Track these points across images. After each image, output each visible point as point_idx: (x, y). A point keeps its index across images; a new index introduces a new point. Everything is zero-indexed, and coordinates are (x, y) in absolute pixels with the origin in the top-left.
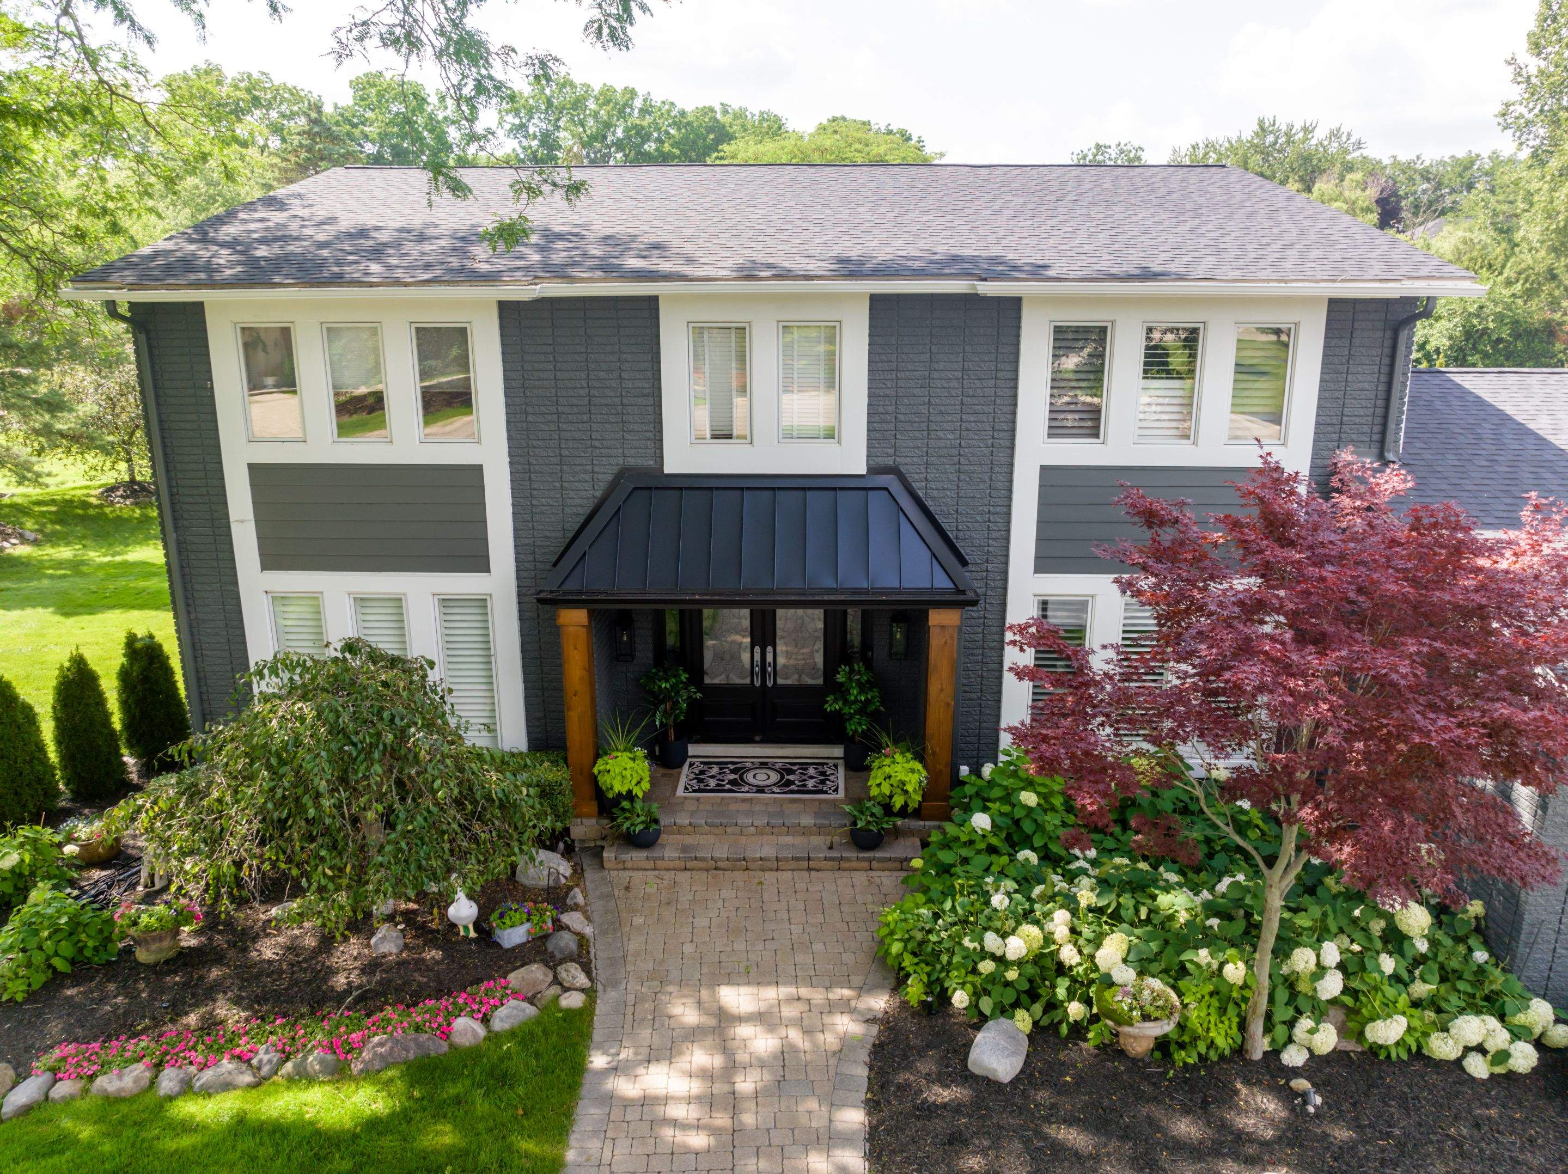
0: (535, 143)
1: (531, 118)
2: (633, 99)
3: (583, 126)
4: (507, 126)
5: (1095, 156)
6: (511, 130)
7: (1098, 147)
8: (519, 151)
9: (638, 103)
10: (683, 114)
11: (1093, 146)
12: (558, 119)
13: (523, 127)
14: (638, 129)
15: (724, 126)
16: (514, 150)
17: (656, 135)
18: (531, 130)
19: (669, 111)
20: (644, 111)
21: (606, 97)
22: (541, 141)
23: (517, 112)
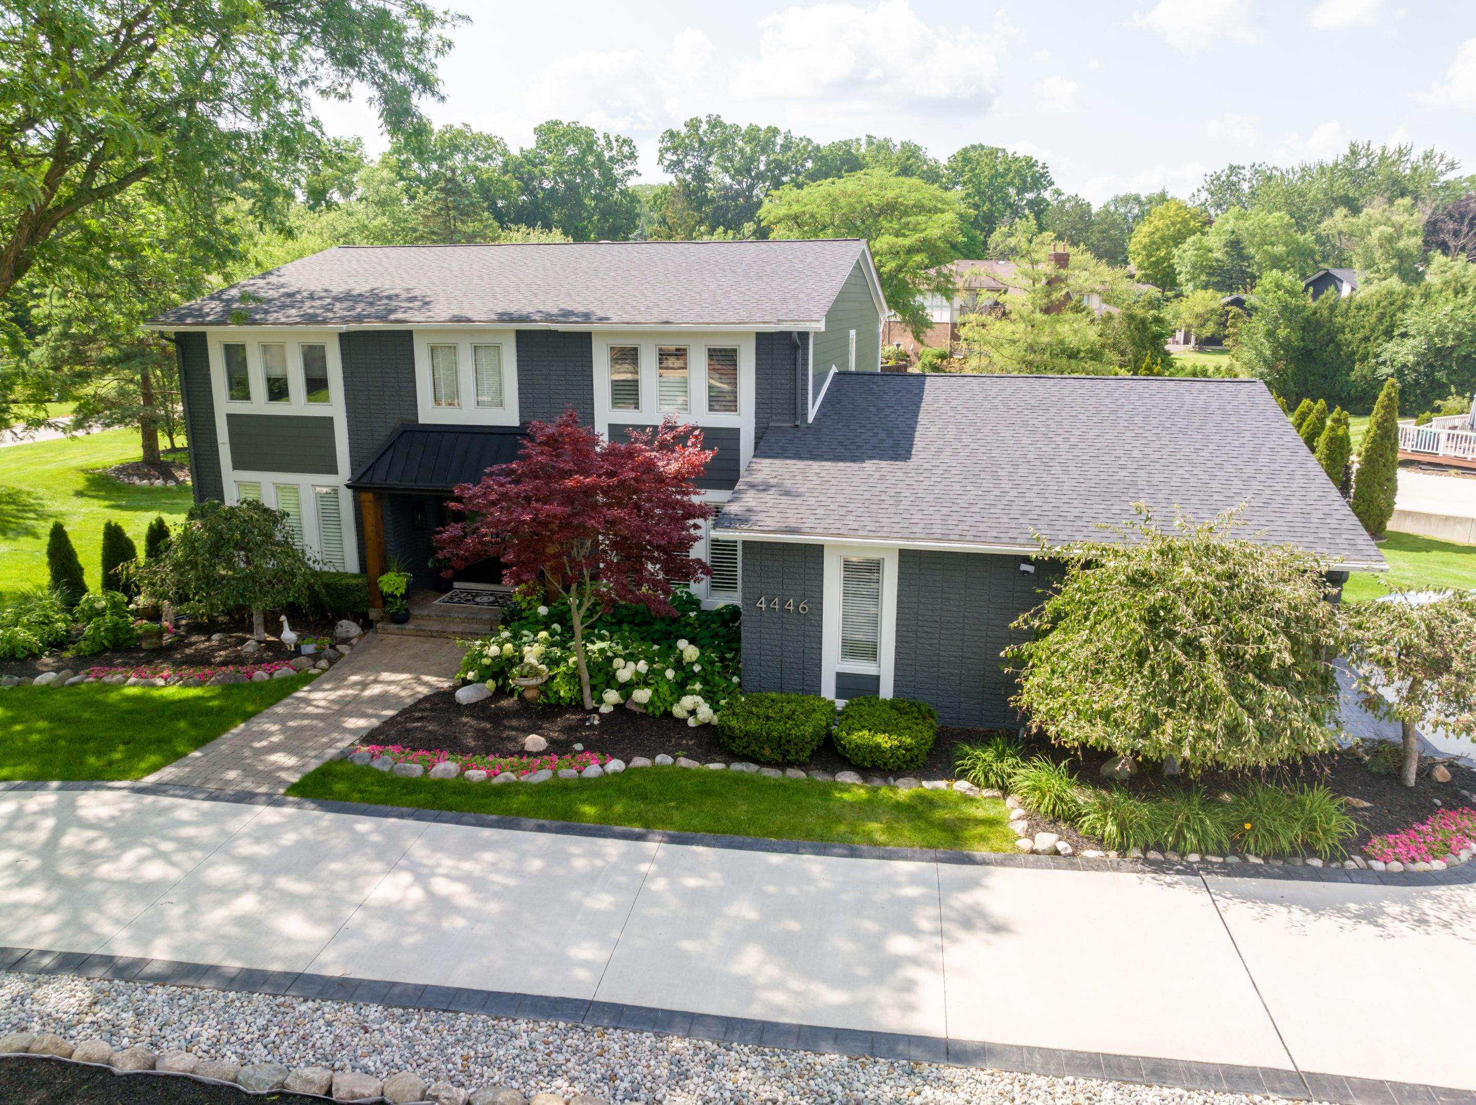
0: (689, 177)
1: (687, 155)
2: (775, 137)
3: (731, 161)
4: (666, 163)
5: (1228, 177)
6: (669, 166)
7: (1232, 168)
8: (675, 184)
9: (780, 140)
10: (817, 148)
11: (1226, 167)
12: (709, 156)
13: (679, 162)
14: (778, 164)
15: (857, 159)
16: (671, 183)
17: (793, 167)
18: (687, 166)
19: (805, 148)
20: (786, 147)
21: (752, 135)
22: (693, 175)
23: (675, 150)
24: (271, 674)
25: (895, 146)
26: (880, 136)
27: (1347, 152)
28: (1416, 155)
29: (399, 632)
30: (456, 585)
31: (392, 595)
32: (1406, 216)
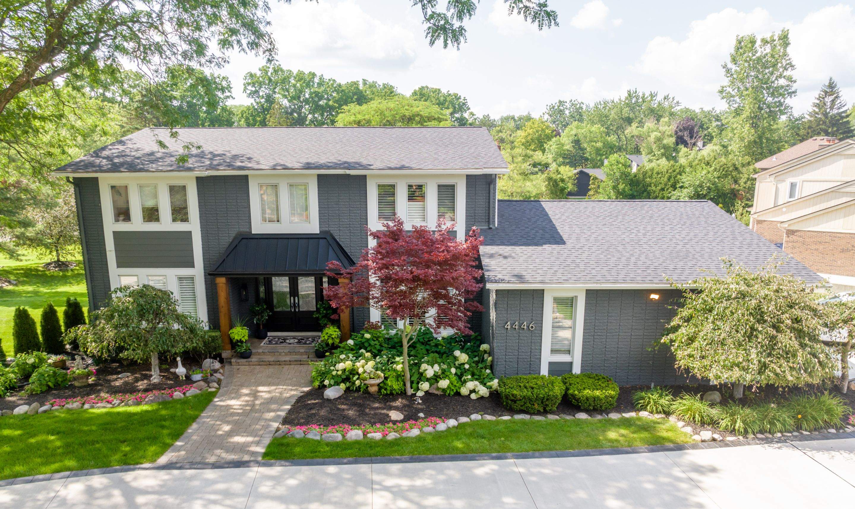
0: (263, 100)
1: (261, 87)
2: (314, 78)
3: (288, 91)
4: (248, 92)
5: (559, 107)
6: (250, 94)
7: (560, 102)
8: (255, 104)
9: (316, 80)
10: (340, 86)
11: (557, 101)
12: (275, 88)
13: (256, 92)
14: (317, 94)
15: (362, 92)
16: (252, 104)
17: (326, 96)
18: (261, 94)
19: (332, 85)
20: (320, 84)
21: (300, 77)
22: (266, 99)
23: (254, 85)
24: (184, 394)
25: (380, 86)
26: (370, 80)
27: (626, 95)
28: (660, 98)
29: (247, 363)
30: (269, 334)
31: (241, 341)
32: (667, 127)
